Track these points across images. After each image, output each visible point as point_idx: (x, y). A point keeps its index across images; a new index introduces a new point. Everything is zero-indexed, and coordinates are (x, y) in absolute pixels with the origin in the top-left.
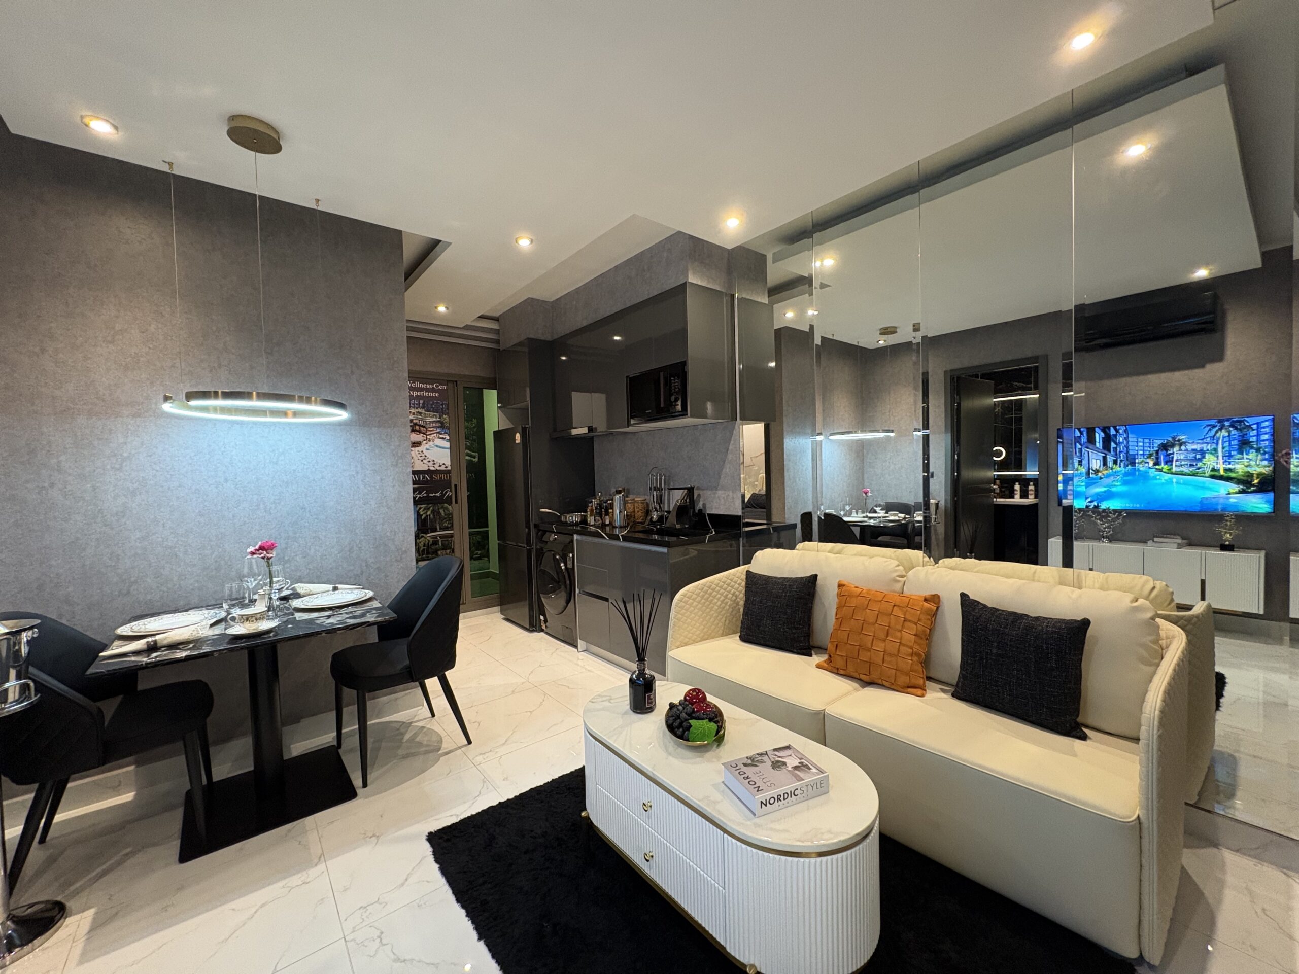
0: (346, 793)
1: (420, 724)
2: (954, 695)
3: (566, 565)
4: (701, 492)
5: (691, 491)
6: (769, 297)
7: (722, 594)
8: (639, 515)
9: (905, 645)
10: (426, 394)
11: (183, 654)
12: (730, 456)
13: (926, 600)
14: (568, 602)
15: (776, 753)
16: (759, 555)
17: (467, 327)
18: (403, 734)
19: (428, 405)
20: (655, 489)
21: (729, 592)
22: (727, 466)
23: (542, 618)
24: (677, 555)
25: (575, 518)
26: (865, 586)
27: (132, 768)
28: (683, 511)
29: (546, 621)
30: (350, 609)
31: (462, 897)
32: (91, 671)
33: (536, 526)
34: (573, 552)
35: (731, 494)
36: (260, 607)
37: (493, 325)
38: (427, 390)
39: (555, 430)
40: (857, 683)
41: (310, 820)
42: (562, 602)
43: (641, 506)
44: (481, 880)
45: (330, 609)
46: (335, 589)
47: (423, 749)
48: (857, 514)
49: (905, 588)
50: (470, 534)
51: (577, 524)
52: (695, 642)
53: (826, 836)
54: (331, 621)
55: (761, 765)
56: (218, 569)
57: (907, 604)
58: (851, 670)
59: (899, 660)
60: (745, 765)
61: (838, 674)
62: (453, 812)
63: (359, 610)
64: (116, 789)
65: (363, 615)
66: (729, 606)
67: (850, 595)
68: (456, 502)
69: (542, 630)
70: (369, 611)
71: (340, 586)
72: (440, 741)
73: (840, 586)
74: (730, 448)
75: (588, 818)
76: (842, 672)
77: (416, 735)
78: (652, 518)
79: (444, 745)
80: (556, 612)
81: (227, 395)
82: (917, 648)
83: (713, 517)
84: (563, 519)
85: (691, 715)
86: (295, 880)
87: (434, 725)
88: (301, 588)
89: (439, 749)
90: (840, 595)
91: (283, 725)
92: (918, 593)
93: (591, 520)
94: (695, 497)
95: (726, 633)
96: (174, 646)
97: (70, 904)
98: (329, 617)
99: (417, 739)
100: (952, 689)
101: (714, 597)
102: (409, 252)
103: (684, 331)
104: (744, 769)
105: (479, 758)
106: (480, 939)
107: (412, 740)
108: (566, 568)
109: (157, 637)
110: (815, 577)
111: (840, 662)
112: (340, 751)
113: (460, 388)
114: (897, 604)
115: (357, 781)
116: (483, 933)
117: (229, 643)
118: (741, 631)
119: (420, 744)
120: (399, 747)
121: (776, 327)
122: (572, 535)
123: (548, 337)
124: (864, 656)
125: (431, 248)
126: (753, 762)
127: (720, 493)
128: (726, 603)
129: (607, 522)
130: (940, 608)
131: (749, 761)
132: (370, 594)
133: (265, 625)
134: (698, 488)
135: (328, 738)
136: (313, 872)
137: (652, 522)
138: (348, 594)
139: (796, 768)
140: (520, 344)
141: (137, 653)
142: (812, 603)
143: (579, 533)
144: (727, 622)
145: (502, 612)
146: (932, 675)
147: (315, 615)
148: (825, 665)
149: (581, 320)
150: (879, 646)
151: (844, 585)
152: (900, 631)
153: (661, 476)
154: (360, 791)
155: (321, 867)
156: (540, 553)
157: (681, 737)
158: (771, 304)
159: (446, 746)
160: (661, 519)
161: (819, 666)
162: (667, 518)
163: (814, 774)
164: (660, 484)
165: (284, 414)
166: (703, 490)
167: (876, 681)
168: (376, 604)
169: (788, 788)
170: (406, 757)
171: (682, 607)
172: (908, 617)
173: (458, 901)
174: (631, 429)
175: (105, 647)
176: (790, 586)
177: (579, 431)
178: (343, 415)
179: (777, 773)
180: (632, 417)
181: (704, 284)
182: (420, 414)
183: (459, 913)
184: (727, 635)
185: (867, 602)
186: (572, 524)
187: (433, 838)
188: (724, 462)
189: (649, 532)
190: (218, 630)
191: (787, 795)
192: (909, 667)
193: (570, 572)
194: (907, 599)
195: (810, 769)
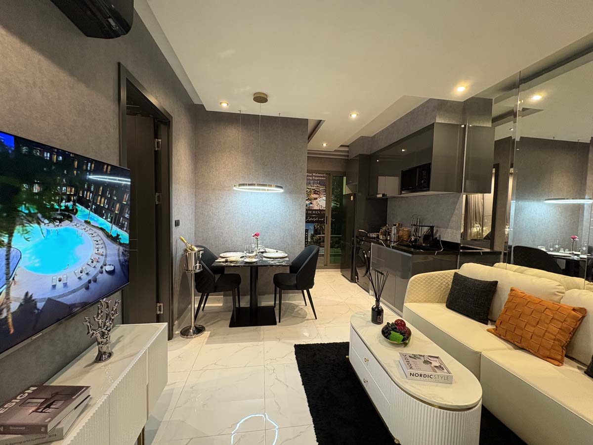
0: (274, 323)
1: (302, 307)
2: (587, 373)
3: (367, 256)
4: (439, 229)
5: (432, 228)
6: (492, 123)
7: (439, 282)
8: (405, 237)
9: (549, 333)
10: (320, 178)
11: (233, 265)
12: (456, 211)
13: (574, 310)
14: (367, 272)
15: (429, 358)
16: (465, 265)
17: (335, 151)
18: (295, 309)
19: (321, 183)
20: (414, 225)
21: (444, 281)
22: (454, 216)
23: (356, 277)
24: (420, 259)
25: (374, 235)
26: (528, 293)
27: (222, 296)
28: (427, 237)
29: (358, 279)
30: (279, 259)
31: (301, 369)
32: (213, 265)
33: (357, 237)
34: (370, 251)
35: (455, 231)
36: (254, 254)
37: (347, 149)
38: (321, 177)
39: (369, 195)
40: (511, 345)
41: (262, 327)
42: (364, 272)
43: (407, 233)
44: (308, 366)
45: (273, 258)
46: (277, 252)
47: (300, 316)
48: (564, 251)
49: (561, 300)
50: (331, 237)
51: (374, 238)
52: (420, 302)
53: (439, 399)
54: (273, 262)
55: (418, 360)
56: (246, 240)
57: (557, 309)
58: (508, 337)
59: (544, 340)
60: (410, 357)
61: (500, 337)
62: (305, 340)
63: (281, 260)
64: (219, 301)
65: (282, 262)
66: (444, 289)
67: (516, 296)
68: (327, 224)
69: (356, 283)
70: (284, 261)
71: (279, 251)
72: (307, 315)
73: (512, 290)
74: (457, 207)
75: (348, 359)
76: (502, 337)
77: (299, 310)
78: (411, 239)
79: (307, 317)
80: (363, 276)
81: (249, 185)
82: (559, 337)
83: (444, 242)
84: (368, 235)
85: (393, 330)
86: (255, 343)
87: (305, 309)
88: (267, 250)
89: (305, 318)
90: (510, 295)
91: (259, 295)
92: (568, 305)
93: (381, 237)
94: (434, 232)
95: (439, 302)
96: (231, 262)
97: (206, 328)
98: (272, 261)
99: (299, 312)
100: (586, 368)
101: (434, 282)
102: (311, 126)
103: (431, 149)
104: (409, 358)
105: (318, 325)
106: (303, 385)
107: (297, 312)
108: (367, 257)
109: (228, 259)
110: (497, 282)
111: (502, 332)
112: (275, 309)
113: (331, 177)
114: (549, 307)
115: (277, 320)
116: (305, 383)
117: (245, 264)
118: (447, 302)
119: (299, 314)
120: (293, 313)
121: (496, 139)
122: (371, 243)
123: (369, 153)
124: (518, 332)
125: (319, 123)
126: (415, 357)
127: (449, 230)
128: (442, 287)
129: (389, 239)
130: (585, 318)
131: (413, 356)
132: (286, 255)
133: (254, 260)
134: (437, 227)
135: (272, 303)
136: (260, 343)
137: (411, 242)
138: (280, 254)
139: (436, 367)
140: (356, 157)
141: (223, 262)
142: (492, 296)
143: (374, 242)
144: (442, 296)
145: (341, 271)
146: (570, 355)
147: (269, 259)
148: (493, 331)
149: (383, 145)
150: (530, 329)
151: (514, 290)
152: (548, 324)
153: (417, 219)
154: (278, 323)
155: (263, 342)
156: (358, 249)
157: (386, 337)
158: (494, 126)
159: (308, 317)
160: (416, 240)
161: (488, 330)
162: (418, 240)
163: (445, 373)
164: (417, 223)
165: (265, 190)
166: (439, 228)
167: (525, 348)
168: (287, 259)
169: (427, 373)
170: (294, 317)
171: (414, 284)
172: (556, 317)
173: (299, 370)
174: (402, 195)
175: (217, 259)
176: (478, 284)
177: (380, 196)
178: (282, 191)
179: (425, 366)
180: (403, 190)
181: (446, 122)
182: (318, 186)
183: (298, 374)
184: (441, 303)
185: (526, 302)
186: (372, 238)
187: (296, 346)
188: (452, 214)
189: (408, 246)
190: (242, 259)
191: (425, 376)
192: (550, 346)
193: (369, 259)
194: (558, 307)
195: (443, 369)
